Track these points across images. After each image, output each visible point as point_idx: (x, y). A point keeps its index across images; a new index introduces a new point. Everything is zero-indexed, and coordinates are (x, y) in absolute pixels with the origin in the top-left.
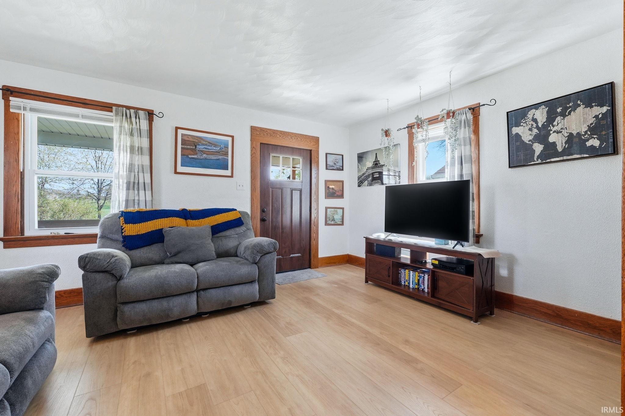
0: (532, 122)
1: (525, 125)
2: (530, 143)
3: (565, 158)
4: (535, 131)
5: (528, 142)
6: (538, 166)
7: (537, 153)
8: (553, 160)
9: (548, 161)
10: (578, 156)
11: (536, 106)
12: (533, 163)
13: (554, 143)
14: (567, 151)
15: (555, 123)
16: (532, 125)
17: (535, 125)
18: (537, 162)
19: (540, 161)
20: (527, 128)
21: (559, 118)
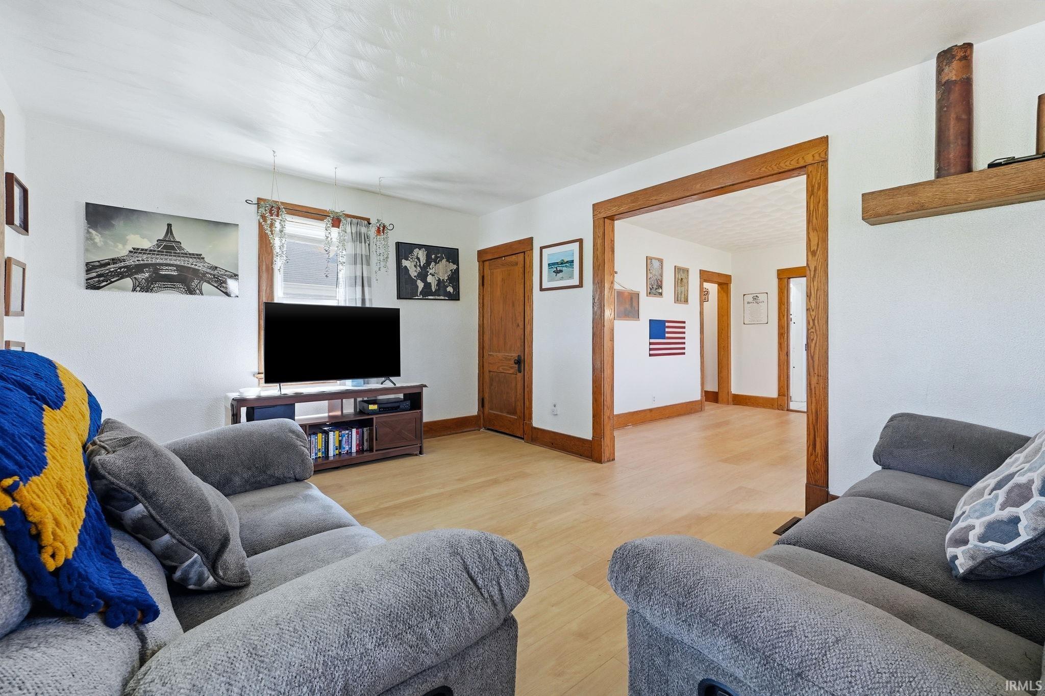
0: (416, 260)
1: (411, 260)
2: (415, 278)
3: (437, 297)
4: (419, 268)
5: (413, 277)
6: (420, 300)
7: (420, 289)
8: (430, 297)
9: (427, 298)
10: (443, 298)
11: (420, 247)
12: (416, 298)
13: (430, 283)
14: (437, 293)
15: (431, 267)
16: (417, 263)
17: (418, 264)
18: (420, 298)
19: (421, 297)
20: (413, 264)
21: (433, 264)
